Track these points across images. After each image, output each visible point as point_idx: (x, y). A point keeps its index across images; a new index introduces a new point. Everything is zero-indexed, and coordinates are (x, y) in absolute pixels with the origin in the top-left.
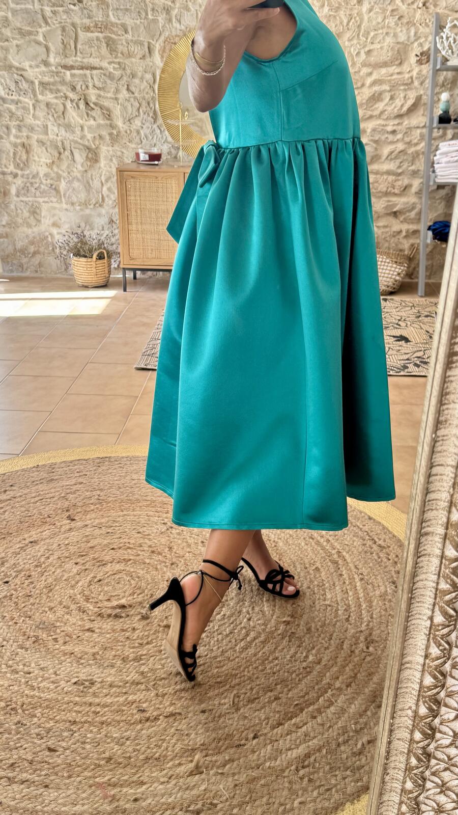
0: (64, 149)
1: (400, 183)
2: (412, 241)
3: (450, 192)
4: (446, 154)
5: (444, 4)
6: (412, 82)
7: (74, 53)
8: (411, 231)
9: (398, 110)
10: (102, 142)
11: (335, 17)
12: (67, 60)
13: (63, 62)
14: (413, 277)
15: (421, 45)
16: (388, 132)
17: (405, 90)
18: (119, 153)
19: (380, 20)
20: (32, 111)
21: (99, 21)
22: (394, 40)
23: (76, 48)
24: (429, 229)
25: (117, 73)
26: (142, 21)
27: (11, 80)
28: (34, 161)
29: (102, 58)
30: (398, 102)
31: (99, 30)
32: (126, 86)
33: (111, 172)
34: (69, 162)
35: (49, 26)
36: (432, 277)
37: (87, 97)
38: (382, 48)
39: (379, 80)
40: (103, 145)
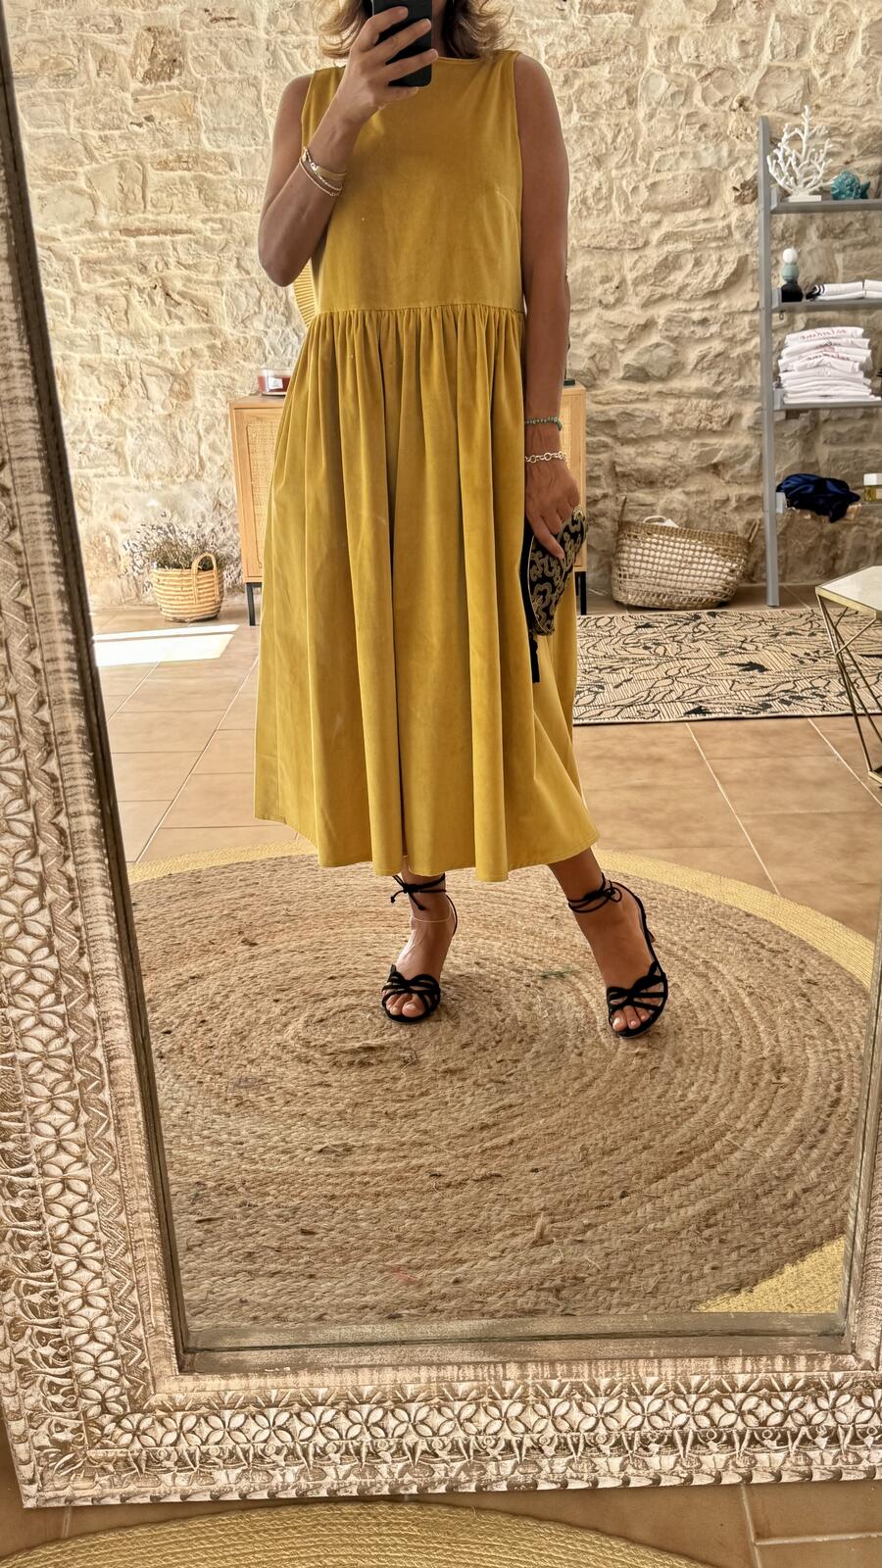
0: (130, 378)
1: (721, 411)
2: (748, 516)
3: (808, 423)
4: (798, 353)
5: (775, 105)
6: (730, 234)
7: (142, 206)
8: (745, 499)
9: (709, 283)
10: (195, 361)
11: (591, 129)
12: (130, 218)
13: (122, 224)
14: (754, 579)
15: (741, 171)
16: (694, 322)
17: (719, 248)
18: (227, 381)
19: (669, 131)
20: (70, 312)
21: (184, 151)
22: (696, 165)
23: (144, 197)
24: (779, 489)
25: (219, 238)
26: (260, 147)
28: (78, 401)
29: (192, 212)
30: (708, 270)
31: (185, 165)
32: (235, 261)
33: (214, 415)
34: (140, 400)
35: (97, 161)
36: (787, 577)
37: (169, 284)
38: (674, 179)
39: (675, 234)
40: (199, 368)
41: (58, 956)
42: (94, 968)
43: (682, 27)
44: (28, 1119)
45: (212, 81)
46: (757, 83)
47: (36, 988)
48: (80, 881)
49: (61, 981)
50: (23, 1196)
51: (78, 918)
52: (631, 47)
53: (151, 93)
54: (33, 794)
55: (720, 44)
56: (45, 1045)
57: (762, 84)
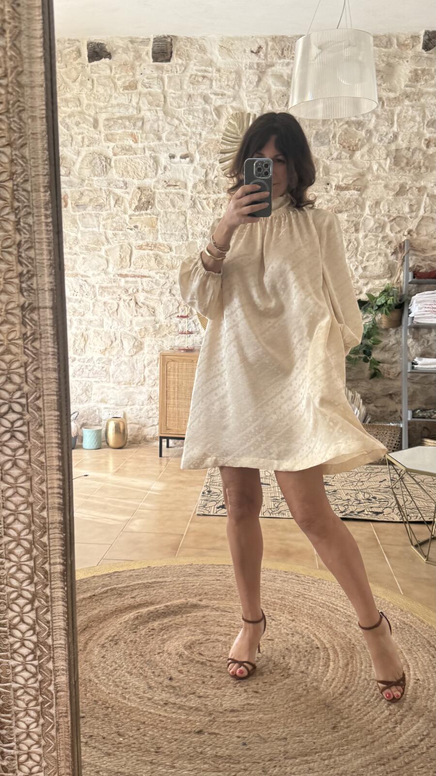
0: (116, 339)
1: (394, 370)
5: (425, 233)
7: (129, 265)
10: (146, 334)
12: (123, 270)
13: (119, 272)
18: (160, 343)
19: (373, 244)
20: (92, 308)
21: (150, 242)
23: (130, 261)
26: (184, 241)
27: (76, 284)
28: (90, 348)
29: (151, 269)
31: (150, 248)
32: (169, 291)
33: (152, 358)
34: (119, 349)
35: (111, 244)
37: (137, 298)
38: (375, 265)
39: (374, 289)
40: (148, 336)
41: (38, 634)
42: (55, 642)
43: (382, 198)
44: (14, 718)
45: (166, 213)
46: (417, 224)
47: (24, 651)
48: (52, 597)
49: (37, 649)
50: (7, 760)
51: (48, 617)
52: (358, 206)
53: (137, 216)
54: (35, 552)
55: (400, 206)
56: (27, 680)
57: (419, 225)
